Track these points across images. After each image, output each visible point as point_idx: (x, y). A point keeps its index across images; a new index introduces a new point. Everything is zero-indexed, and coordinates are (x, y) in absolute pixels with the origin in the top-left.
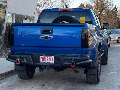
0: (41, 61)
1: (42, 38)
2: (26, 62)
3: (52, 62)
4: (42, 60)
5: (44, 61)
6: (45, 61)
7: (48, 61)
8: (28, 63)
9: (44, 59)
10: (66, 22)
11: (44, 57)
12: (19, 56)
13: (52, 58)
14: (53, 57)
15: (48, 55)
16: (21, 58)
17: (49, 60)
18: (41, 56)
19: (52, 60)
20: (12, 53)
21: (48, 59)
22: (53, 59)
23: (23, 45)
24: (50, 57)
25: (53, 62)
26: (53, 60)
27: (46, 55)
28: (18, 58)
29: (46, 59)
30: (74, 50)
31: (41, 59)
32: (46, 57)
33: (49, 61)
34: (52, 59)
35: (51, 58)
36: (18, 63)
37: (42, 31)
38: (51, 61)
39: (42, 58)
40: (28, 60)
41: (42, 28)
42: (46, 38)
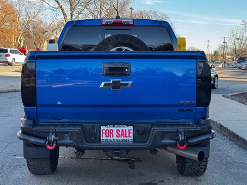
0: (104, 138)
1: (105, 85)
2: (71, 142)
3: (128, 138)
4: (104, 135)
5: (109, 138)
6: (112, 138)
7: (120, 138)
8: (75, 144)
9: (111, 133)
10: (124, 48)
11: (109, 129)
12: (52, 129)
13: (129, 130)
14: (131, 128)
15: (119, 124)
16: (56, 133)
17: (122, 135)
18: (103, 128)
19: (127, 135)
20: (31, 122)
21: (120, 133)
22: (132, 131)
23: (59, 103)
24: (124, 129)
25: (132, 138)
26: (131, 135)
27: (113, 124)
28: (51, 134)
29: (115, 133)
30: (179, 110)
31: (103, 133)
32: (115, 129)
33: (122, 138)
34: (129, 133)
35: (126, 130)
36: (50, 146)
37: (106, 70)
38: (126, 137)
39: (104, 131)
40: (75, 138)
41: (105, 63)
42: (116, 85)
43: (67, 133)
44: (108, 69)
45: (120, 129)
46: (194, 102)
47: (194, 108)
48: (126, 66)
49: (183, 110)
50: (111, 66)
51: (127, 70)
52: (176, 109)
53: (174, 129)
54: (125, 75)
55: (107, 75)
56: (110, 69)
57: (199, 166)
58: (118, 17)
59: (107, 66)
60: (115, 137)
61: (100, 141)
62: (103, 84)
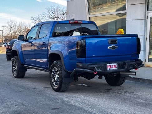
0: (108, 69)
1: (110, 48)
2: (101, 70)
5: (110, 69)
8: (102, 71)
9: (110, 66)
10: (85, 34)
11: (110, 65)
12: (94, 66)
14: (117, 64)
15: (113, 63)
18: (108, 65)
23: (94, 55)
24: (115, 64)
26: (117, 67)
27: (111, 63)
29: (112, 67)
31: (108, 67)
32: (112, 65)
33: (114, 68)
36: (95, 73)
37: (110, 42)
42: (113, 48)
45: (114, 65)
46: (136, 53)
48: (116, 40)
50: (112, 40)
53: (133, 63)
54: (116, 43)
55: (111, 44)
58: (74, 20)
59: (110, 40)
60: (112, 68)
62: (109, 47)
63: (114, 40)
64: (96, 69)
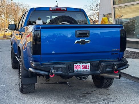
0: (76, 70)
1: (77, 42)
2: (61, 72)
3: (88, 69)
4: (76, 68)
5: (78, 70)
6: (80, 70)
7: (84, 69)
8: (63, 73)
9: (79, 67)
11: (78, 65)
12: (52, 66)
13: (88, 65)
14: (89, 64)
15: (84, 62)
16: (54, 68)
18: (75, 64)
21: (84, 67)
22: (89, 66)
23: (53, 52)
24: (86, 64)
25: (89, 69)
27: (81, 62)
28: (52, 69)
29: (81, 67)
30: (112, 54)
31: (75, 67)
32: (81, 65)
33: (85, 69)
34: (88, 67)
35: (86, 65)
36: (52, 75)
37: (78, 34)
39: (76, 66)
40: (64, 70)
41: (77, 30)
42: (83, 42)
43: (60, 68)
44: (79, 33)
45: (84, 65)
46: (119, 49)
47: (119, 53)
48: (88, 32)
49: (114, 54)
50: (80, 32)
51: (88, 34)
52: (110, 54)
53: (111, 63)
55: (78, 37)
56: (80, 33)
57: (110, 82)
58: (57, 6)
59: (78, 32)
60: (81, 69)
61: (74, 71)
63: (85, 32)
64: (53, 71)
